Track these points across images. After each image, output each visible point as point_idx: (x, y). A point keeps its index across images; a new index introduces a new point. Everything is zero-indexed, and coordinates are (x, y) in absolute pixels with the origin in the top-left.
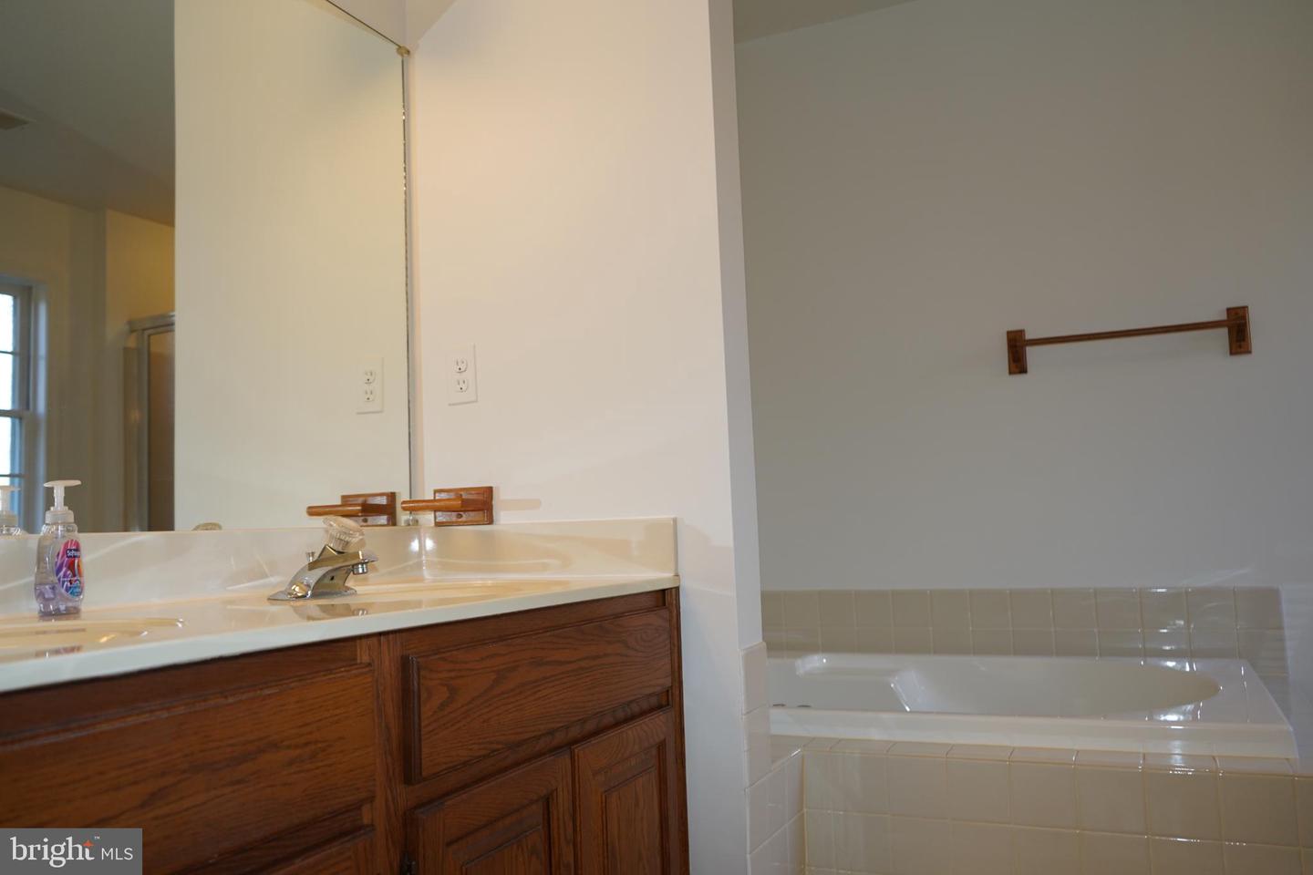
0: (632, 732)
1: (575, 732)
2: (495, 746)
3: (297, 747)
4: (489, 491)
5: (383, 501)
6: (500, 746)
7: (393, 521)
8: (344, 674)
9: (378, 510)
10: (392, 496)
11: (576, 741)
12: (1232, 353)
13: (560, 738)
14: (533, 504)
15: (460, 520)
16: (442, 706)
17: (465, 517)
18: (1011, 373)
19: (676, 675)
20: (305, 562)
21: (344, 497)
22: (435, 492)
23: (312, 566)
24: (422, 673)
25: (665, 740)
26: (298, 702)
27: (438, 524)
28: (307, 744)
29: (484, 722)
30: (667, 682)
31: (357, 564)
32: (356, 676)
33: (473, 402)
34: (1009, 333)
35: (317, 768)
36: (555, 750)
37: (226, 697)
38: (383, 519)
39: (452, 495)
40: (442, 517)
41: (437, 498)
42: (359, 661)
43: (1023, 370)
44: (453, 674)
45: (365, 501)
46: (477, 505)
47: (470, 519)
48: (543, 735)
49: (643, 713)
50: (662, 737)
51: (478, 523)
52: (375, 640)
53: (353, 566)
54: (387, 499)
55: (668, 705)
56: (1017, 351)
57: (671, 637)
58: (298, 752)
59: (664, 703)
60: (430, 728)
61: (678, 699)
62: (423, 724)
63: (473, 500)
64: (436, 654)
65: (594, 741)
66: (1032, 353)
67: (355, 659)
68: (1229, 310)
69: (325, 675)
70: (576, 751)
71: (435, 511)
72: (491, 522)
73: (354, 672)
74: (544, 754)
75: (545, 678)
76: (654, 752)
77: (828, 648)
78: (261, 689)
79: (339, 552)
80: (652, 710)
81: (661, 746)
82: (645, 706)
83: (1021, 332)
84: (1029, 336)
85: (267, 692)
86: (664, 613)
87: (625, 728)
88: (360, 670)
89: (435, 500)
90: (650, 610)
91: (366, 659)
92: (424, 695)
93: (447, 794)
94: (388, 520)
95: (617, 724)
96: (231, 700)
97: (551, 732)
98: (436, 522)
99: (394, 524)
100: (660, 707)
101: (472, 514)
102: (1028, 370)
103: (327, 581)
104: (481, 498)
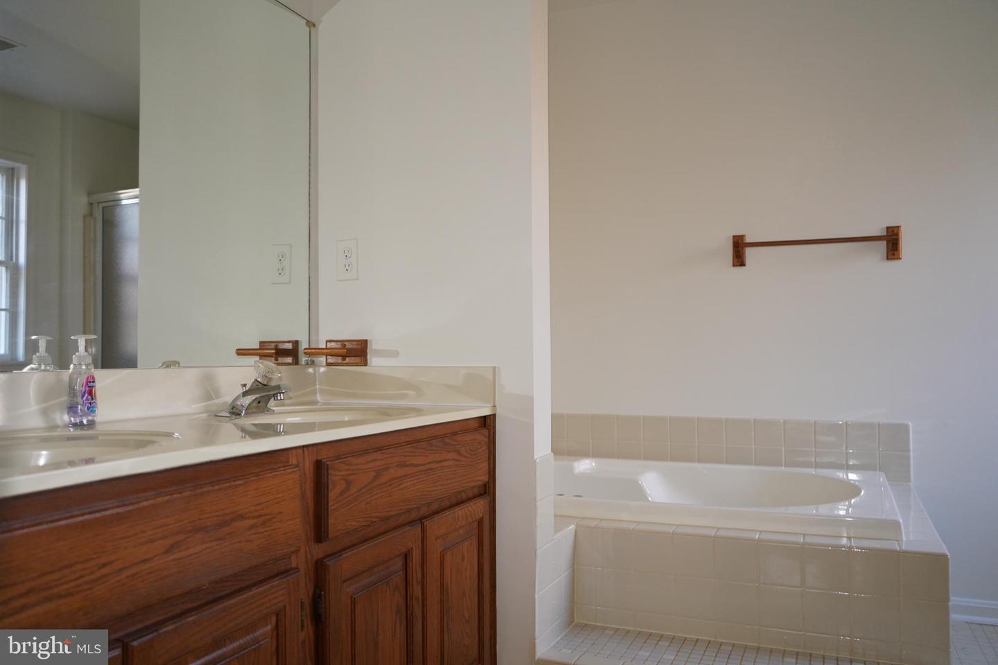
0: (460, 512)
1: (424, 511)
2: (374, 520)
3: (254, 518)
4: (365, 343)
5: (289, 346)
6: (377, 519)
7: (296, 362)
8: (282, 472)
9: (285, 353)
10: (296, 343)
11: (425, 517)
12: (888, 259)
13: (414, 515)
14: (395, 354)
15: (344, 362)
16: (342, 493)
17: (348, 360)
18: (734, 265)
19: (492, 473)
20: (241, 390)
21: (261, 343)
22: (327, 342)
23: (245, 394)
24: (330, 472)
25: (483, 517)
26: (255, 490)
27: (328, 364)
28: (260, 516)
29: (367, 503)
30: (485, 478)
31: (277, 394)
32: (291, 473)
33: (355, 279)
34: (734, 236)
35: (266, 531)
36: (411, 523)
37: (213, 486)
38: (289, 360)
39: (339, 345)
40: (331, 360)
41: (328, 346)
42: (290, 463)
43: (742, 264)
44: (349, 472)
45: (277, 346)
46: (356, 352)
47: (351, 361)
48: (404, 513)
49: (469, 500)
50: (481, 515)
51: (357, 365)
52: (301, 451)
53: (274, 395)
54: (293, 345)
55: (485, 493)
56: (739, 249)
57: (489, 448)
58: (255, 521)
59: (482, 492)
60: (333, 507)
61: (492, 490)
62: (329, 505)
63: (355, 349)
64: (338, 459)
65: (437, 517)
66: (749, 253)
67: (289, 462)
68: (888, 228)
69: (271, 473)
70: (425, 523)
71: (326, 356)
72: (366, 364)
73: (288, 471)
74: (404, 525)
75: (406, 475)
76: (475, 525)
77: (595, 454)
78: (234, 481)
79: (264, 385)
80: (475, 497)
81: (480, 522)
82: (470, 494)
83: (742, 237)
84: (748, 240)
85: (238, 483)
86: (485, 432)
87: (457, 509)
88: (293, 470)
89: (327, 348)
90: (476, 430)
91: (294, 462)
92: (330, 487)
93: (344, 549)
94: (293, 360)
95: (452, 506)
96: (216, 487)
97: (409, 511)
98: (327, 363)
99: (297, 363)
100: (480, 495)
101: (353, 358)
102: (746, 264)
103: (255, 404)
104: (359, 347)
